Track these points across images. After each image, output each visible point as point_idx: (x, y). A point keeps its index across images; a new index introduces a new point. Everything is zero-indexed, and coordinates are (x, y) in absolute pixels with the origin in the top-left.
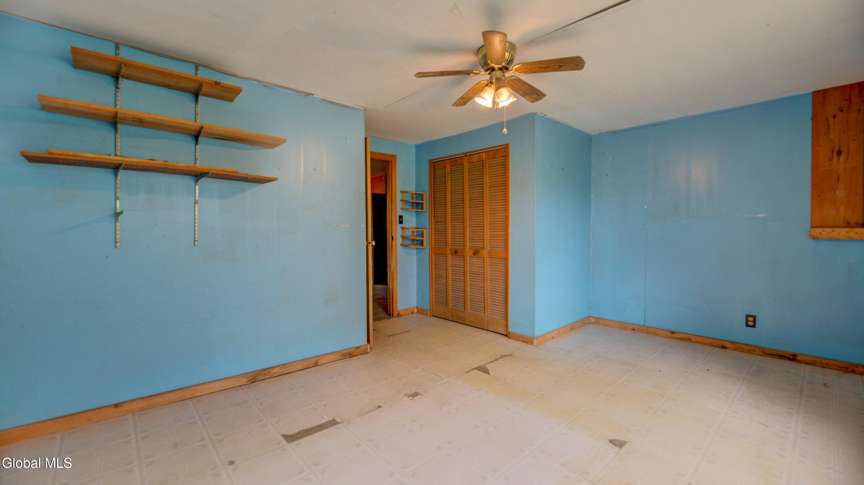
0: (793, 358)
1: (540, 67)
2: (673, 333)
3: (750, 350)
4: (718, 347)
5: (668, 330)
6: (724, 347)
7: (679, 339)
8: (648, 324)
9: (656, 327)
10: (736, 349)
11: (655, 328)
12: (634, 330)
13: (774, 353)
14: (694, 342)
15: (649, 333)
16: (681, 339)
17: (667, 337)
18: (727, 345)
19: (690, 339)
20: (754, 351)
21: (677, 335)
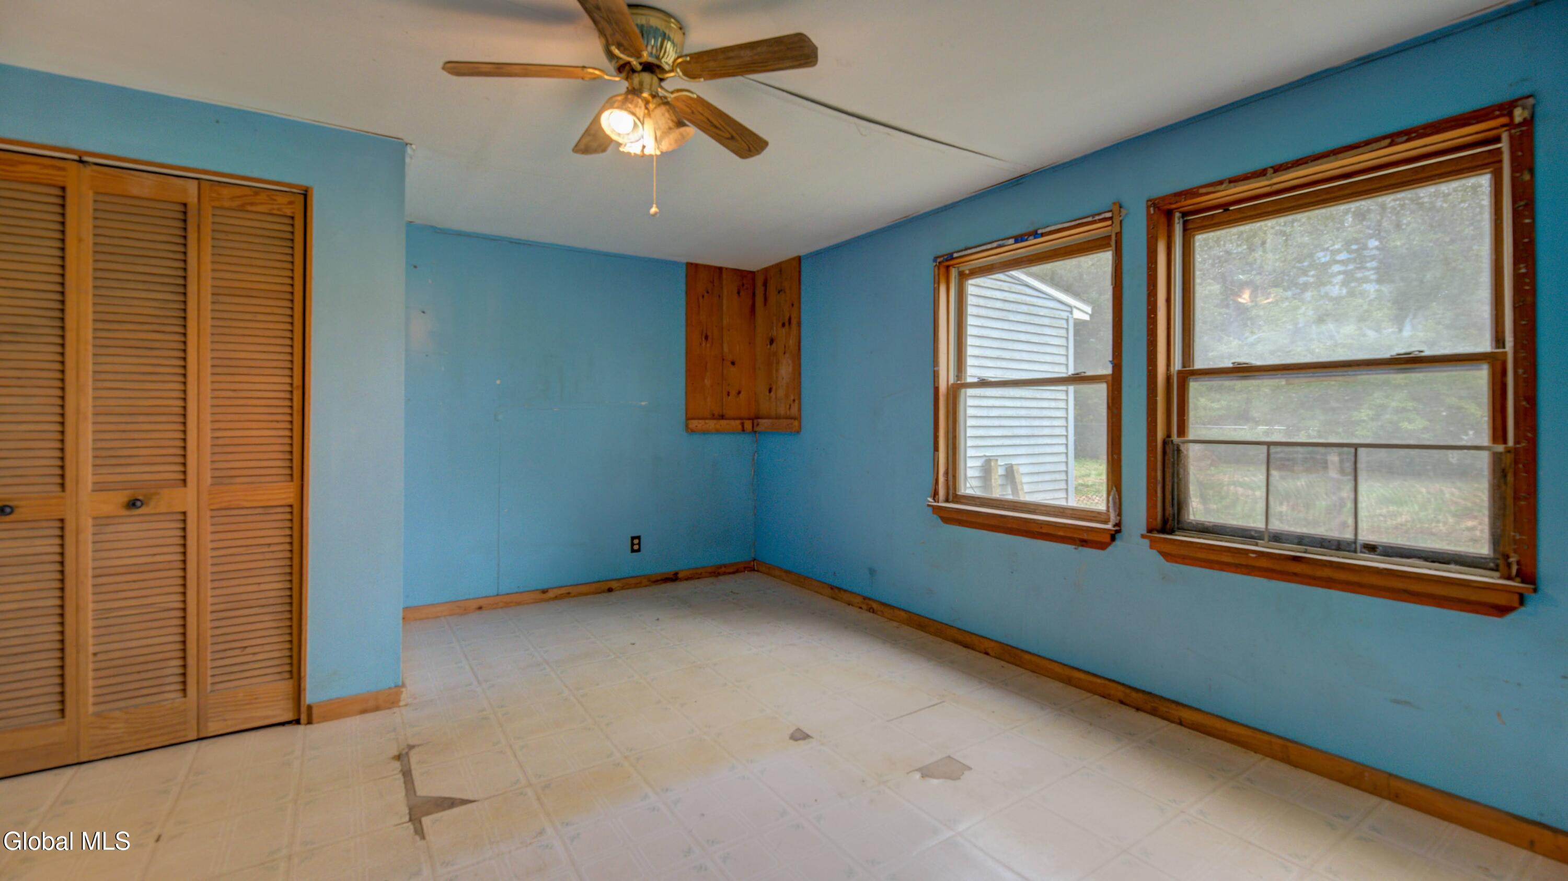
0: (674, 578)
1: (708, 120)
2: (544, 592)
3: (637, 584)
4: (603, 592)
5: (537, 590)
6: (610, 590)
7: (553, 598)
8: (504, 589)
9: (517, 590)
10: (623, 588)
11: (517, 593)
12: (480, 608)
13: (659, 578)
14: (574, 596)
15: (507, 605)
16: (556, 598)
17: (536, 602)
18: (614, 585)
19: (569, 593)
20: (640, 583)
21: (551, 594)
